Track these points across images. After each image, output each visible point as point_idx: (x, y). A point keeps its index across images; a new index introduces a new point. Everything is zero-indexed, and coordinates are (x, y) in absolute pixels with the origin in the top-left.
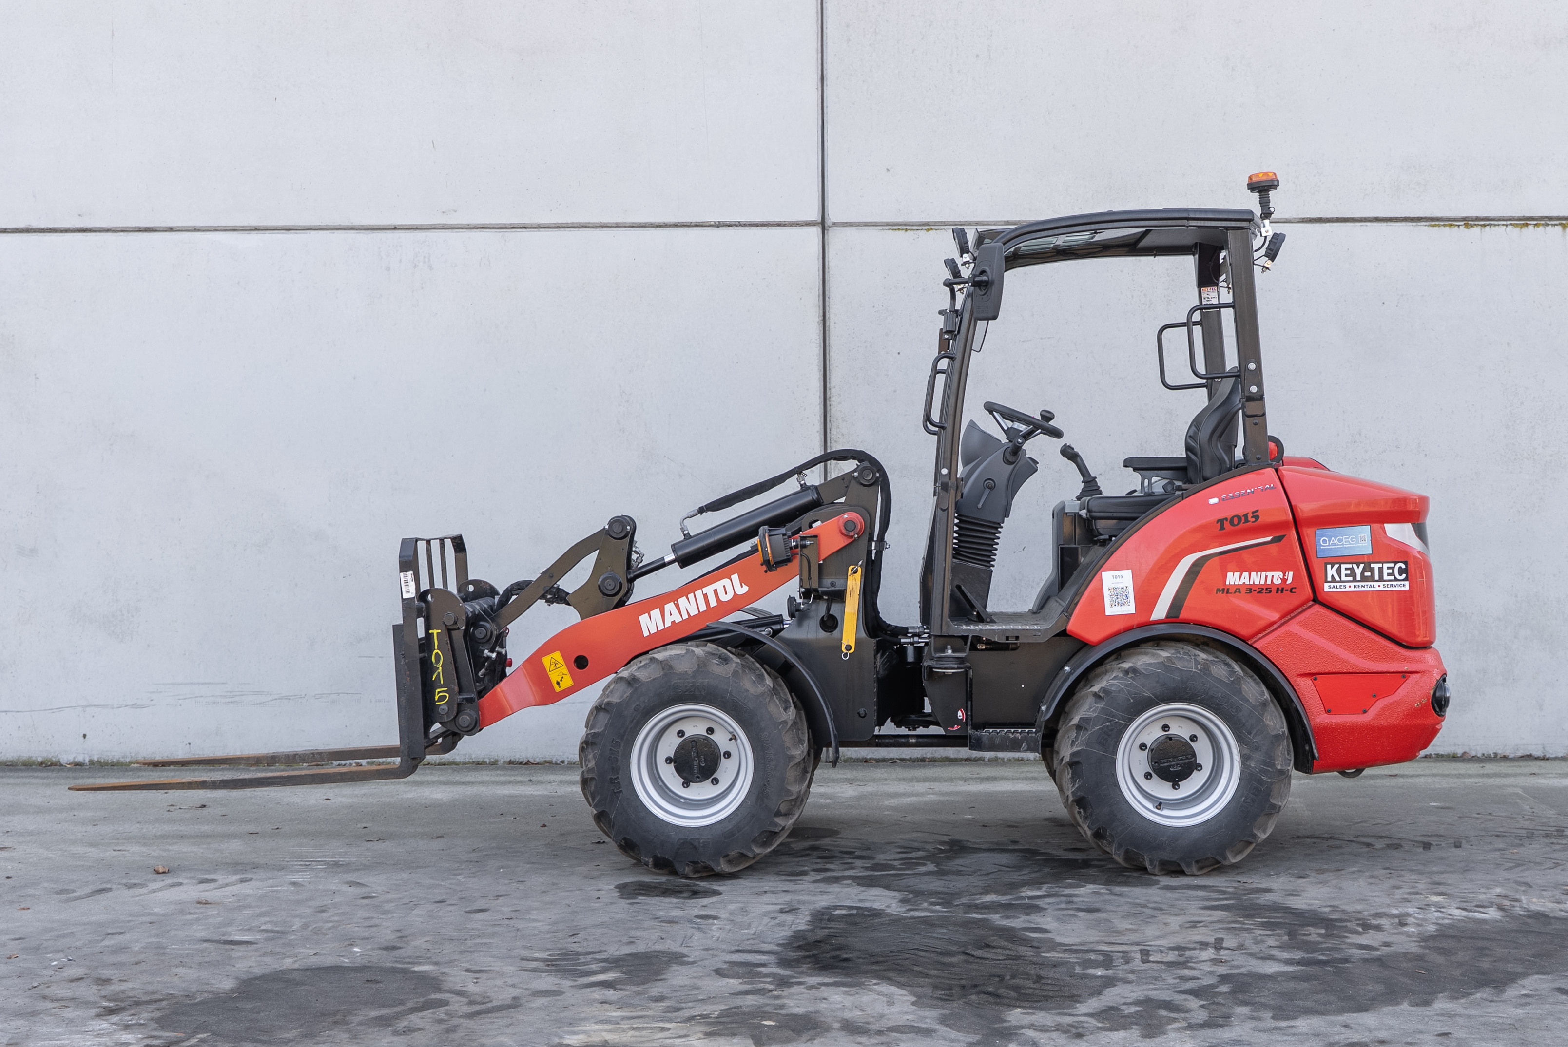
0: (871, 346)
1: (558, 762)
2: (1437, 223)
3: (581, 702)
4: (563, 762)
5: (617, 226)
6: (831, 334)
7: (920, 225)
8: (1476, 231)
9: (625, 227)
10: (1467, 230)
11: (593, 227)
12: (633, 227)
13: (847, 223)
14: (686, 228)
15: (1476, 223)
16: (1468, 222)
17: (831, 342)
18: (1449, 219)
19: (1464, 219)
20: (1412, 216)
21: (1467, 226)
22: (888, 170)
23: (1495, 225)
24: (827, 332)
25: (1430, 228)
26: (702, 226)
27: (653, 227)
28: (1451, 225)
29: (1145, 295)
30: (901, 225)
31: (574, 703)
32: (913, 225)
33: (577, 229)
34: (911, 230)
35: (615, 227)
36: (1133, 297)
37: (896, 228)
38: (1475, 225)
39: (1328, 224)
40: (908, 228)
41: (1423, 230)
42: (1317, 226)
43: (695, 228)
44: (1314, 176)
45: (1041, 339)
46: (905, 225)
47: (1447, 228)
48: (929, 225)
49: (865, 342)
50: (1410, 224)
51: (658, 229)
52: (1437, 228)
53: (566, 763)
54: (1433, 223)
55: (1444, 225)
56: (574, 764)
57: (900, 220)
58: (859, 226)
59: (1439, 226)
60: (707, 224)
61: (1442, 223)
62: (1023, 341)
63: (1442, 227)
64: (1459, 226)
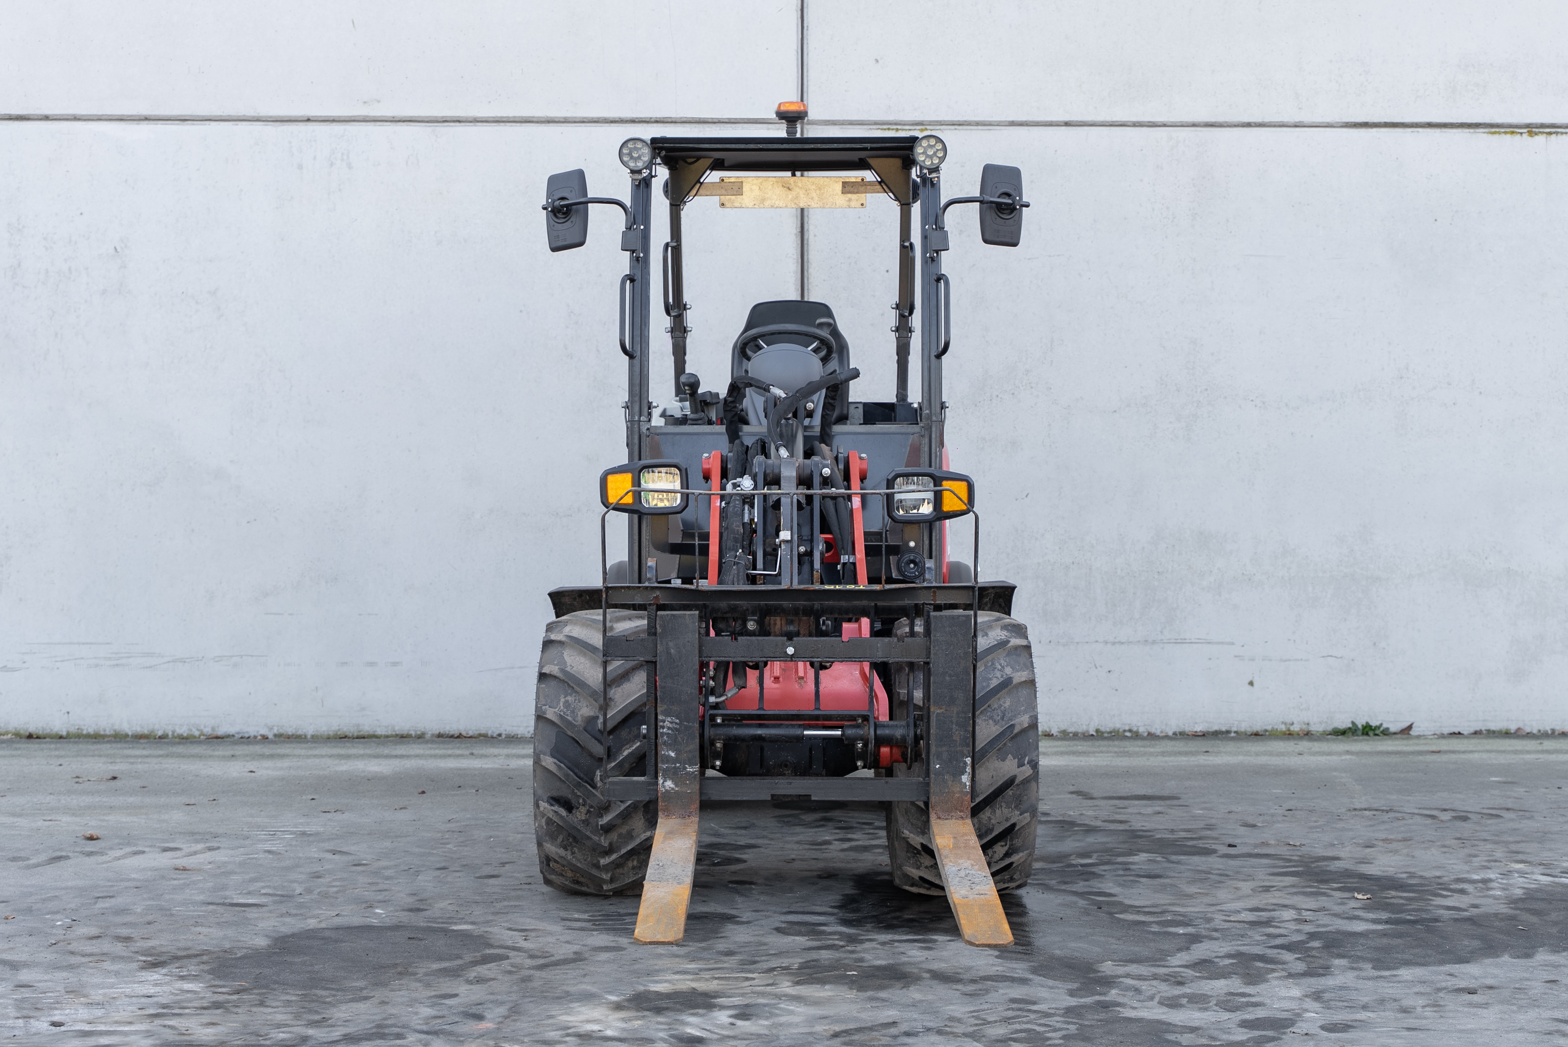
0: (856, 263)
1: (495, 735)
2: (1497, 130)
3: (521, 667)
4: (500, 735)
5: (566, 121)
6: (811, 248)
7: (913, 125)
8: (1540, 139)
9: (575, 122)
10: (1530, 138)
11: (537, 122)
12: (583, 122)
13: (829, 121)
14: (645, 125)
15: (1541, 130)
16: (1532, 129)
17: (810, 257)
18: (1510, 126)
19: (1528, 126)
20: (1469, 121)
21: (1531, 134)
22: (877, 61)
23: (1562, 133)
24: (805, 246)
25: (1490, 135)
26: (663, 122)
27: (607, 123)
28: (1513, 133)
29: (1168, 208)
30: (891, 124)
31: (513, 668)
32: (904, 125)
33: (519, 124)
34: (903, 130)
35: (563, 122)
36: (1153, 210)
37: (885, 127)
38: (1540, 132)
39: (1375, 130)
40: (899, 127)
41: (1481, 138)
42: (1363, 132)
43: (655, 125)
44: (1360, 75)
45: (1050, 256)
46: (896, 124)
47: (1508, 136)
48: (923, 125)
49: (849, 258)
50: (1467, 130)
51: (612, 125)
52: (1497, 136)
53: (504, 736)
54: (1493, 130)
55: (1505, 133)
56: (513, 737)
57: (891, 118)
58: (843, 124)
59: (1499, 133)
60: (670, 120)
61: (1503, 130)
62: (1029, 259)
63: (1503, 135)
64: (1521, 133)
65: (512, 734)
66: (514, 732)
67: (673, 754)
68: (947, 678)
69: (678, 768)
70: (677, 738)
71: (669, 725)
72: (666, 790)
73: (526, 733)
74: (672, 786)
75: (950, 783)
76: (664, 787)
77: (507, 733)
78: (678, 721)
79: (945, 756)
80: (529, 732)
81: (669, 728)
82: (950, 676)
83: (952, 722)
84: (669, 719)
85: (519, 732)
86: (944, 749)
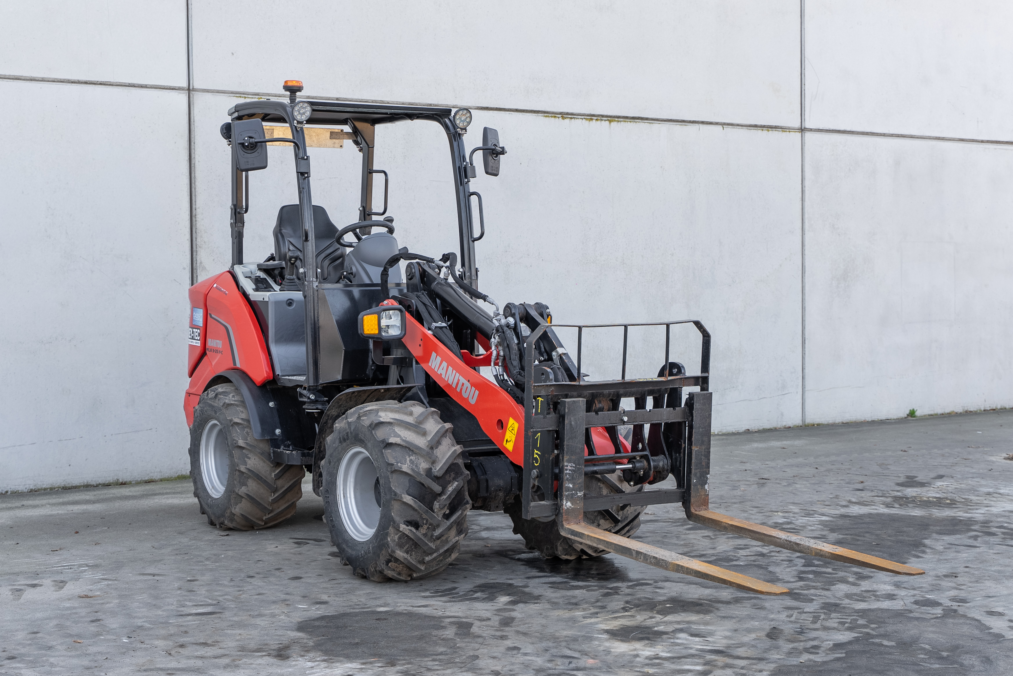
0: (223, 179)
1: (4, 492)
2: (548, 115)
3: (20, 445)
4: (7, 492)
5: (43, 80)
6: (196, 169)
7: (253, 95)
8: (567, 121)
9: (48, 81)
10: (562, 120)
11: (24, 80)
12: (54, 81)
13: (205, 90)
14: (94, 86)
15: (567, 116)
16: (564, 115)
17: (196, 175)
18: (553, 113)
19: (561, 113)
20: (535, 109)
21: (563, 118)
22: (233, 54)
23: (577, 118)
24: (193, 168)
25: (545, 118)
26: (105, 85)
27: (69, 83)
28: (555, 117)
29: (391, 152)
30: (241, 94)
31: (15, 446)
32: (248, 95)
33: (12, 80)
34: (248, 98)
35: (41, 81)
36: (384, 152)
37: (238, 95)
38: (567, 117)
39: (491, 112)
40: (246, 96)
41: (540, 118)
42: (486, 112)
43: (100, 86)
44: (484, 80)
45: (330, 178)
46: (244, 94)
47: (553, 118)
48: (259, 95)
49: (219, 176)
50: (534, 114)
51: (73, 84)
52: (548, 118)
53: (9, 493)
54: (546, 115)
55: (552, 117)
56: (15, 493)
57: (241, 90)
58: (213, 92)
59: (549, 116)
60: (109, 83)
61: (550, 115)
62: (319, 180)
63: (550, 118)
64: (559, 117)
65: (15, 491)
66: (16, 489)
67: (571, 486)
68: (701, 430)
69: (574, 494)
70: (573, 476)
71: (570, 468)
72: (567, 508)
73: (24, 489)
74: (570, 505)
75: (700, 490)
76: (566, 506)
77: (12, 490)
78: (574, 465)
79: (698, 475)
80: (26, 488)
81: (570, 470)
82: (702, 428)
83: (702, 455)
84: (570, 465)
85: (20, 489)
86: (698, 470)
